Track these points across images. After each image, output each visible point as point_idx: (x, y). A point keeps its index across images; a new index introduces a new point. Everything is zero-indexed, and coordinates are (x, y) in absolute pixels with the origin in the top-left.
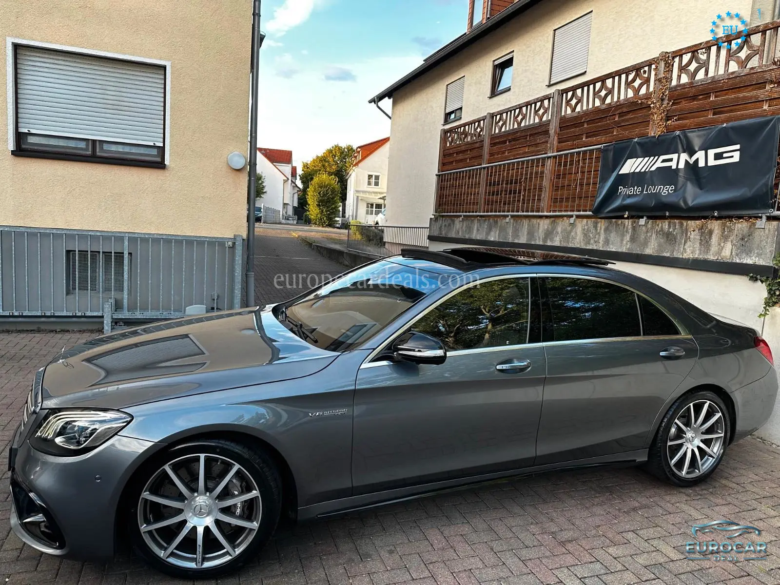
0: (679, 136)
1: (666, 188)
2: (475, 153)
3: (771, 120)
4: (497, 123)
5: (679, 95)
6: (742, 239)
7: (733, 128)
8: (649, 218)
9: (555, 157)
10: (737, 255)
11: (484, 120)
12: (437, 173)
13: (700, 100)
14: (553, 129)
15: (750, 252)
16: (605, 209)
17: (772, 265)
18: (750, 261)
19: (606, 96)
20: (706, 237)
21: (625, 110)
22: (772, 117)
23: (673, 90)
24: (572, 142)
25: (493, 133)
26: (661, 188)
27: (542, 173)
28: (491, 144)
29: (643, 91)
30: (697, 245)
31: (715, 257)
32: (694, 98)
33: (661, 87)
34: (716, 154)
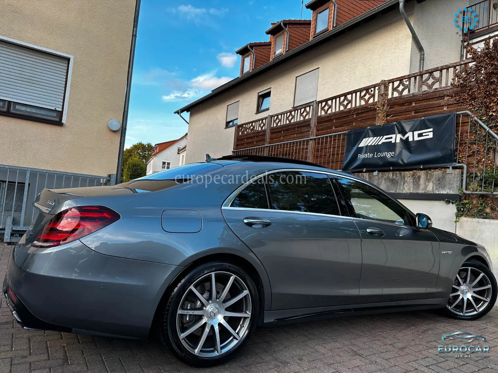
0: (395, 124)
1: (389, 153)
2: (260, 138)
3: (450, 115)
4: (274, 121)
5: (393, 103)
6: (439, 180)
7: (428, 120)
8: (379, 171)
9: (315, 139)
10: (436, 189)
11: (266, 119)
12: (232, 150)
13: (407, 105)
14: (313, 123)
15: (445, 187)
16: (350, 168)
17: (458, 193)
18: (444, 192)
19: (348, 104)
20: (416, 181)
21: (360, 112)
22: (450, 113)
23: (389, 100)
24: (326, 130)
25: (272, 126)
26: (386, 153)
27: (307, 149)
28: (271, 133)
29: (371, 101)
30: (411, 185)
31: (423, 191)
32: (402, 104)
33: (382, 98)
34: (419, 134)
